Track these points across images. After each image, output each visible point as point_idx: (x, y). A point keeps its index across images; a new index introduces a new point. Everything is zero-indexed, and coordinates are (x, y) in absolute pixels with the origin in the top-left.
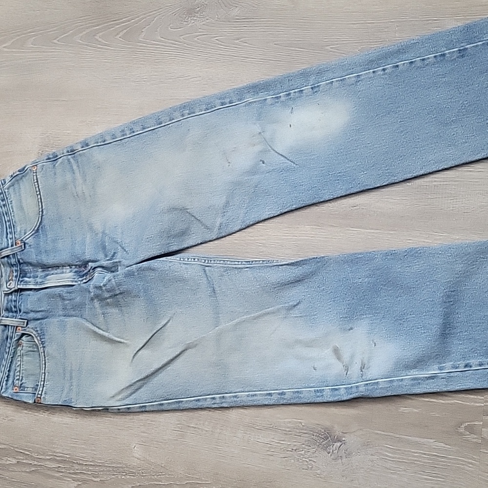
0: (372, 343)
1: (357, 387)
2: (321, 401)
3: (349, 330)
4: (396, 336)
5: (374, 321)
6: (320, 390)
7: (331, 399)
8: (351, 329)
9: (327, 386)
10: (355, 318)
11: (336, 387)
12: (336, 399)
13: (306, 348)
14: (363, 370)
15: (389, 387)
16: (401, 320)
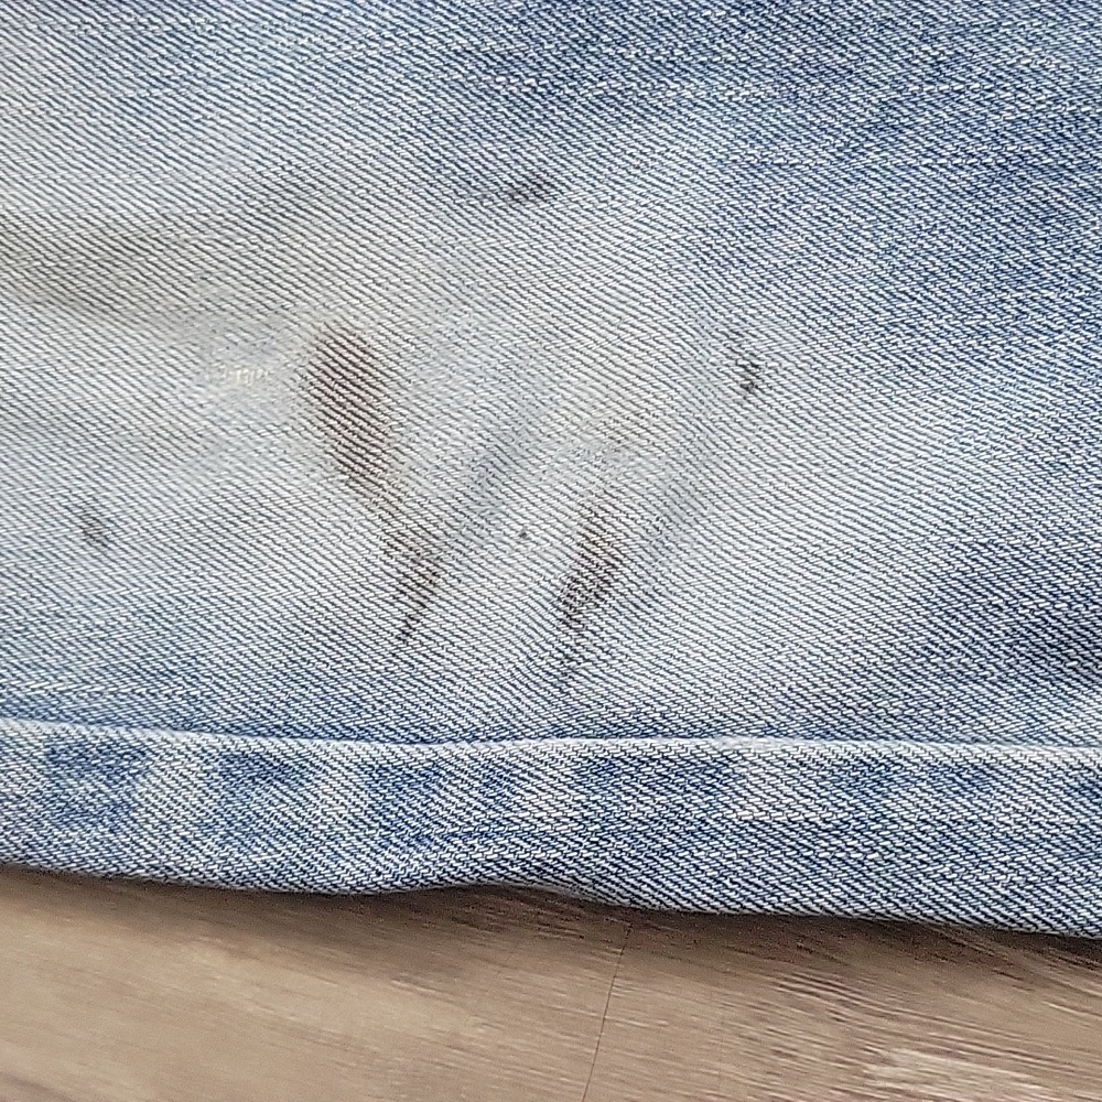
0: (718, 355)
1: (496, 777)
2: (99, 863)
3: (515, 195)
4: (982, 332)
5: (782, 152)
6: (108, 749)
7: (205, 860)
8: (534, 189)
9: (189, 726)
10: (588, 93)
11: (271, 745)
12: (257, 861)
13: (47, 314)
14: (591, 617)
15: (839, 830)
16: (1059, 173)
